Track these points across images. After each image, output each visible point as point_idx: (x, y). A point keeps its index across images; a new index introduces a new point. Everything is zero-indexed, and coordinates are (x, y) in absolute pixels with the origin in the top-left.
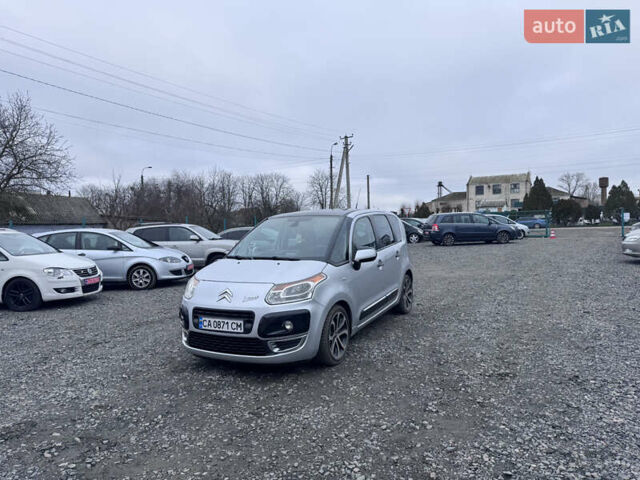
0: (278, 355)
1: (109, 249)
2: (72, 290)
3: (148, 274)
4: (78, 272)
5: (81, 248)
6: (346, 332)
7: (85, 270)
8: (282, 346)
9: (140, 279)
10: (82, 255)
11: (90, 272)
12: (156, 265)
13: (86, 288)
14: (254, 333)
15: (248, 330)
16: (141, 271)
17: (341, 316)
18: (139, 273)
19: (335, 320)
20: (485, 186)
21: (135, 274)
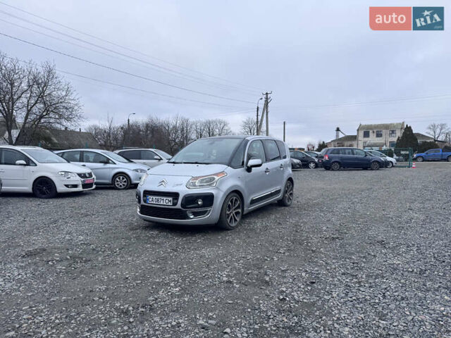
0: (193, 219)
1: (101, 162)
2: (76, 186)
3: (125, 180)
4: (80, 175)
5: (83, 162)
6: (240, 210)
7: (85, 174)
8: (196, 214)
9: (120, 182)
10: (84, 166)
11: (88, 176)
12: (131, 174)
13: (85, 186)
14: (179, 206)
15: (175, 204)
16: (121, 178)
17: (236, 200)
18: (119, 178)
19: (232, 202)
20: (371, 131)
21: (117, 179)
